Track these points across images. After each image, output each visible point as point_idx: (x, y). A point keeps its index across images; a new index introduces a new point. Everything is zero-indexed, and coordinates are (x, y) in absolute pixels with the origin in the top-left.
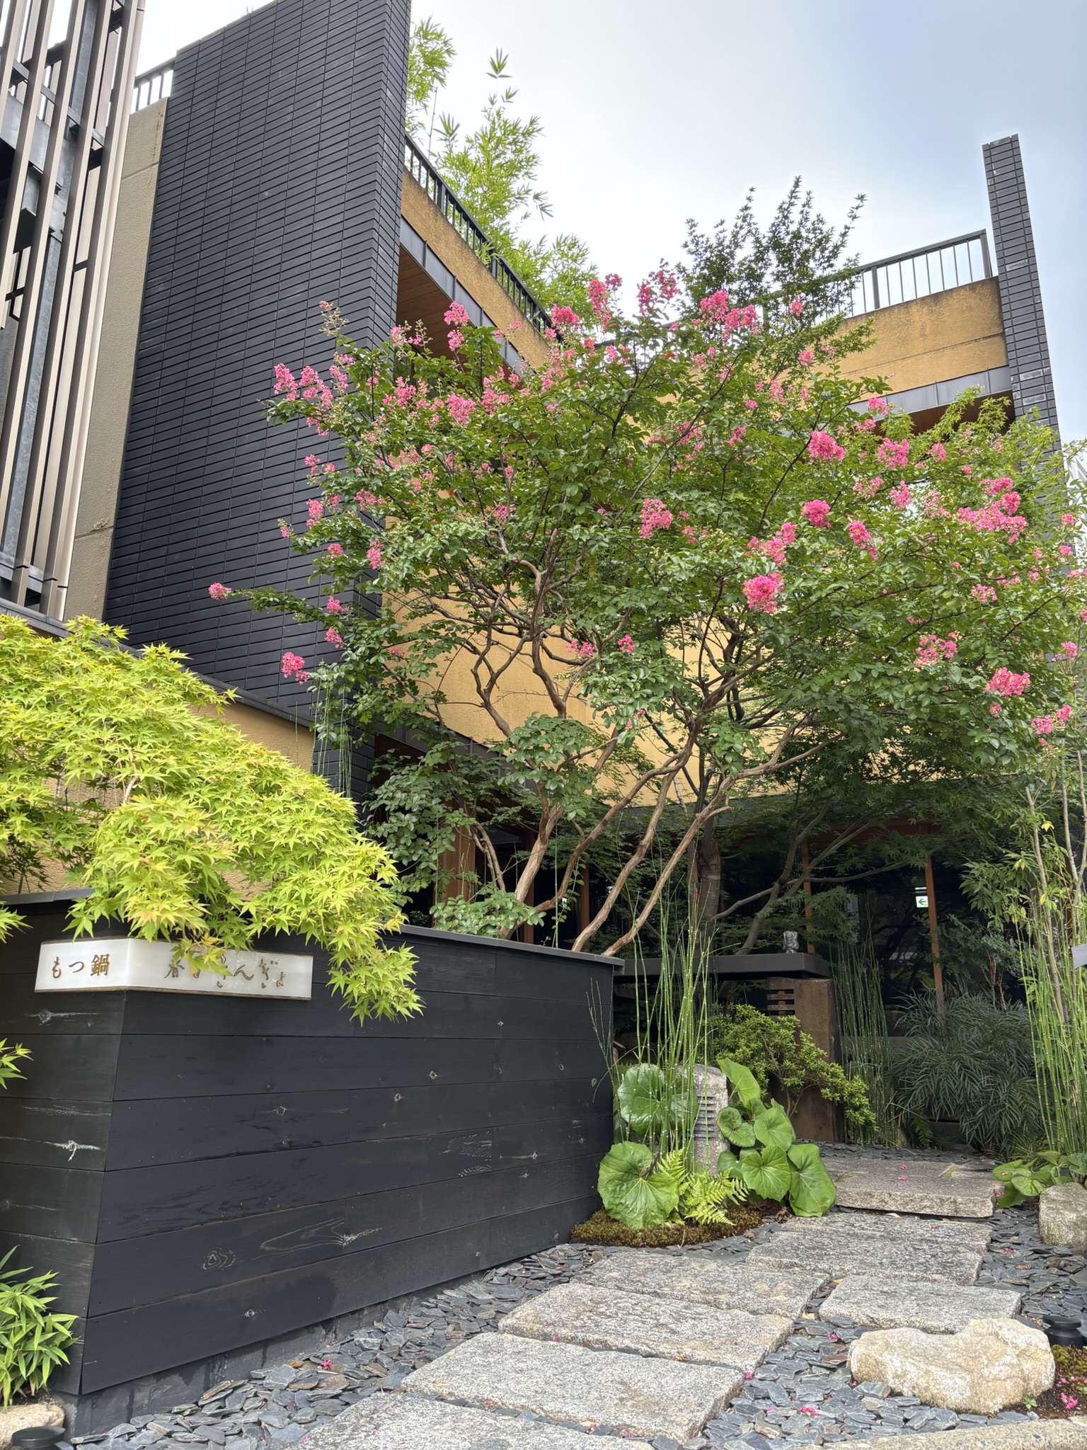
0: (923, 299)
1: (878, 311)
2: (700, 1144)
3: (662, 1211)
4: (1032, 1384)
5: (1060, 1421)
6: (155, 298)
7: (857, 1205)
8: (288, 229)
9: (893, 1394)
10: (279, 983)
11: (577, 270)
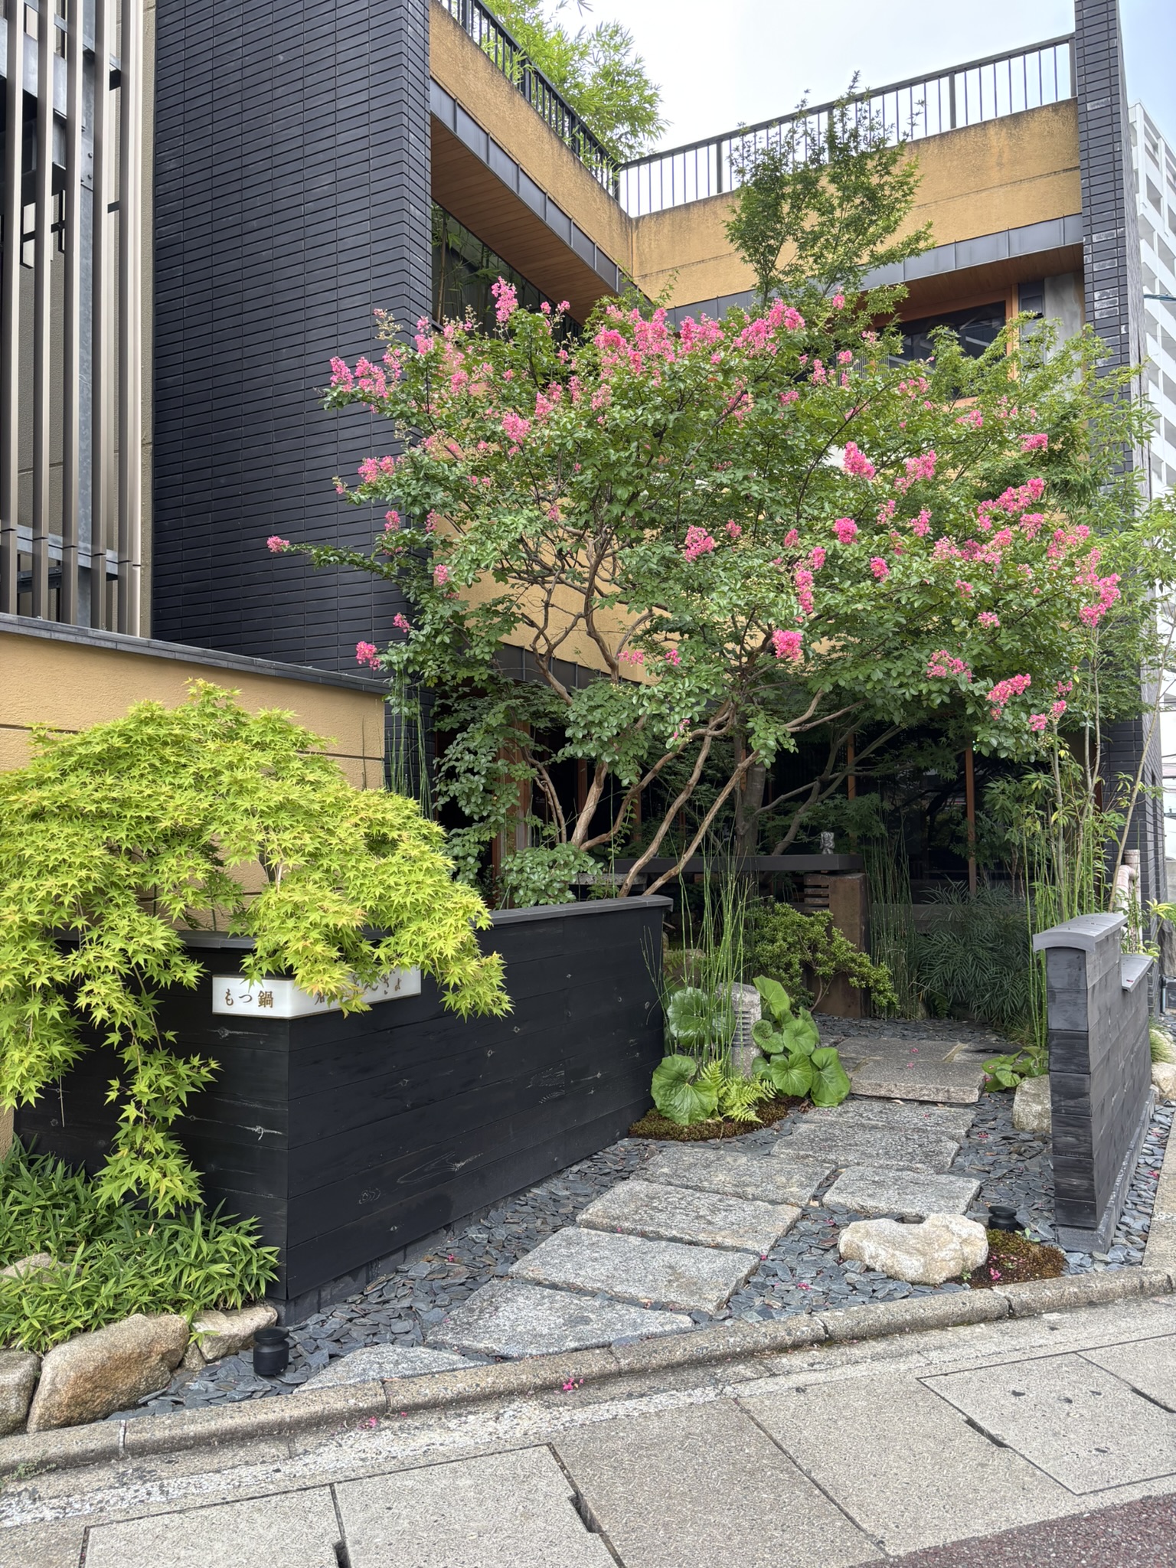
0: (1002, 119)
1: (955, 132)
2: (737, 1050)
3: (705, 1110)
4: (970, 1262)
5: (985, 1290)
6: (166, 177)
7: (868, 1093)
9: (869, 1269)
10: (397, 988)
11: (619, 63)
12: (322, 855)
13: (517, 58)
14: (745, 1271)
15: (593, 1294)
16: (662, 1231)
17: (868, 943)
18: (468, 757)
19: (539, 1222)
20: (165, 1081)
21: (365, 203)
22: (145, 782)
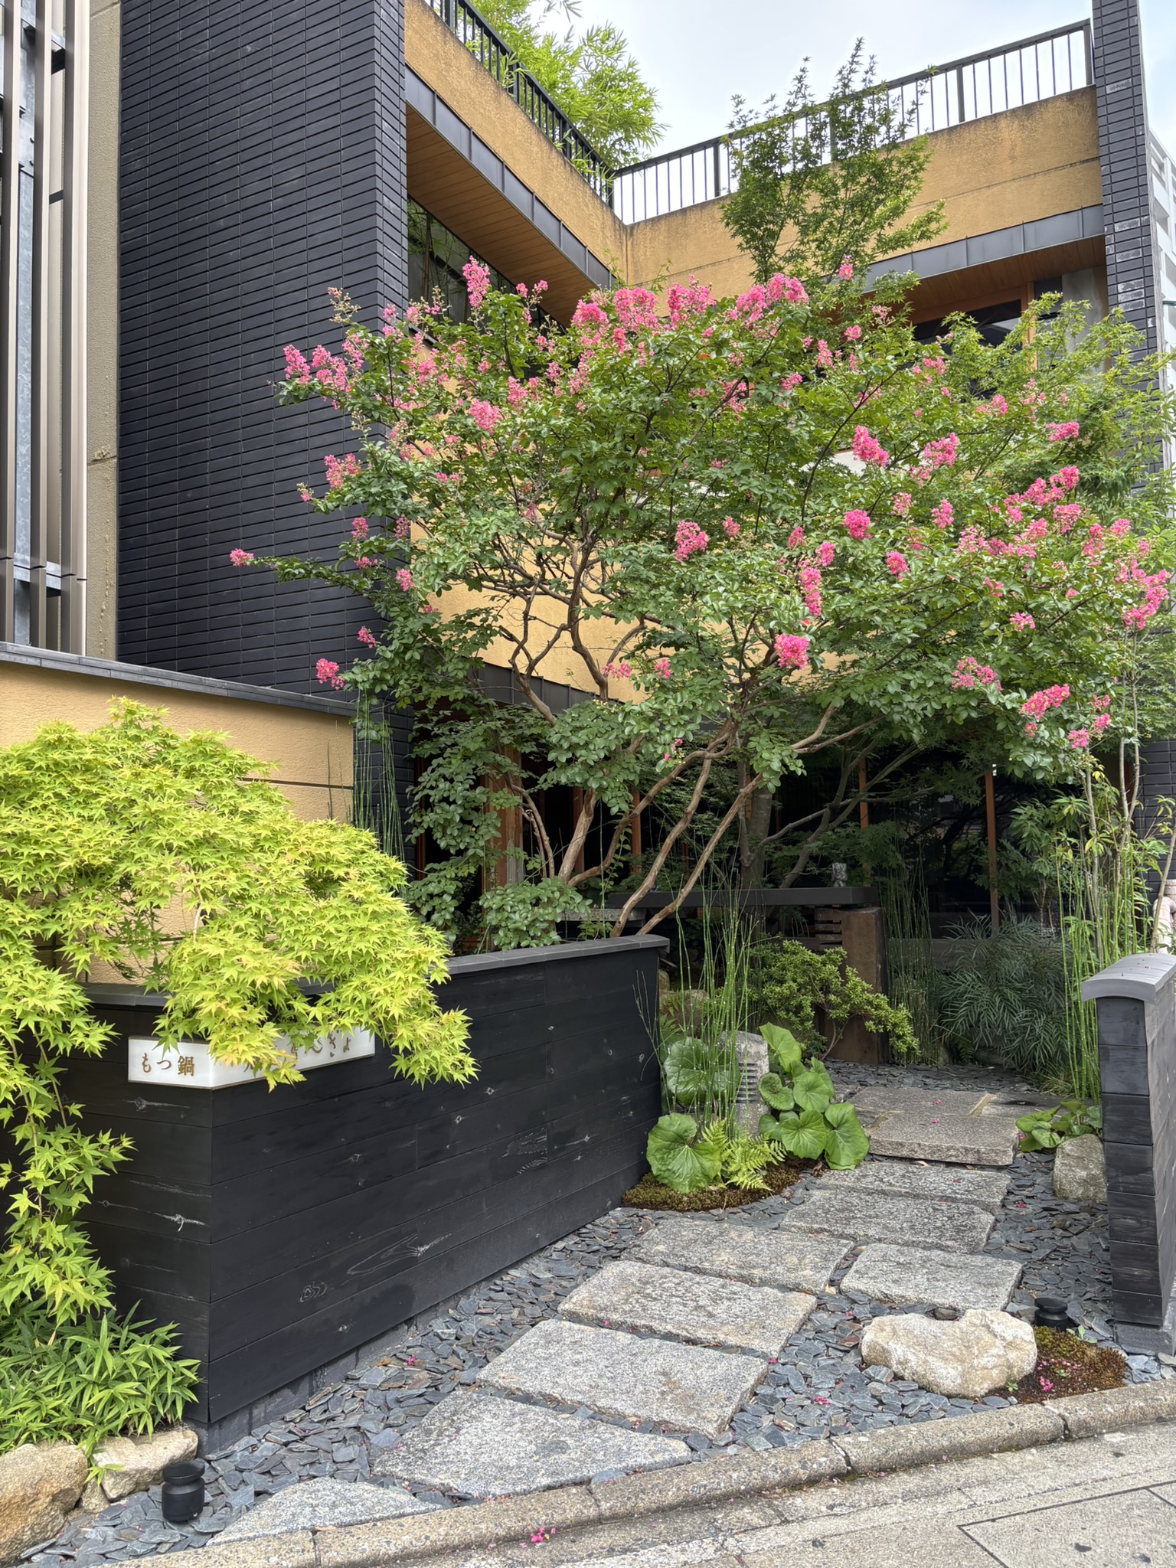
0: (1014, 111)
1: (964, 126)
2: (743, 1106)
3: (706, 1176)
4: (1015, 1370)
5: (1035, 1406)
9: (897, 1377)
10: (346, 1049)
11: (613, 68)
12: (250, 897)
14: (752, 1381)
15: (573, 1410)
16: (655, 1325)
17: (885, 985)
18: (443, 785)
19: (516, 1311)
20: (66, 1165)
21: (336, 196)
22: (47, 815)
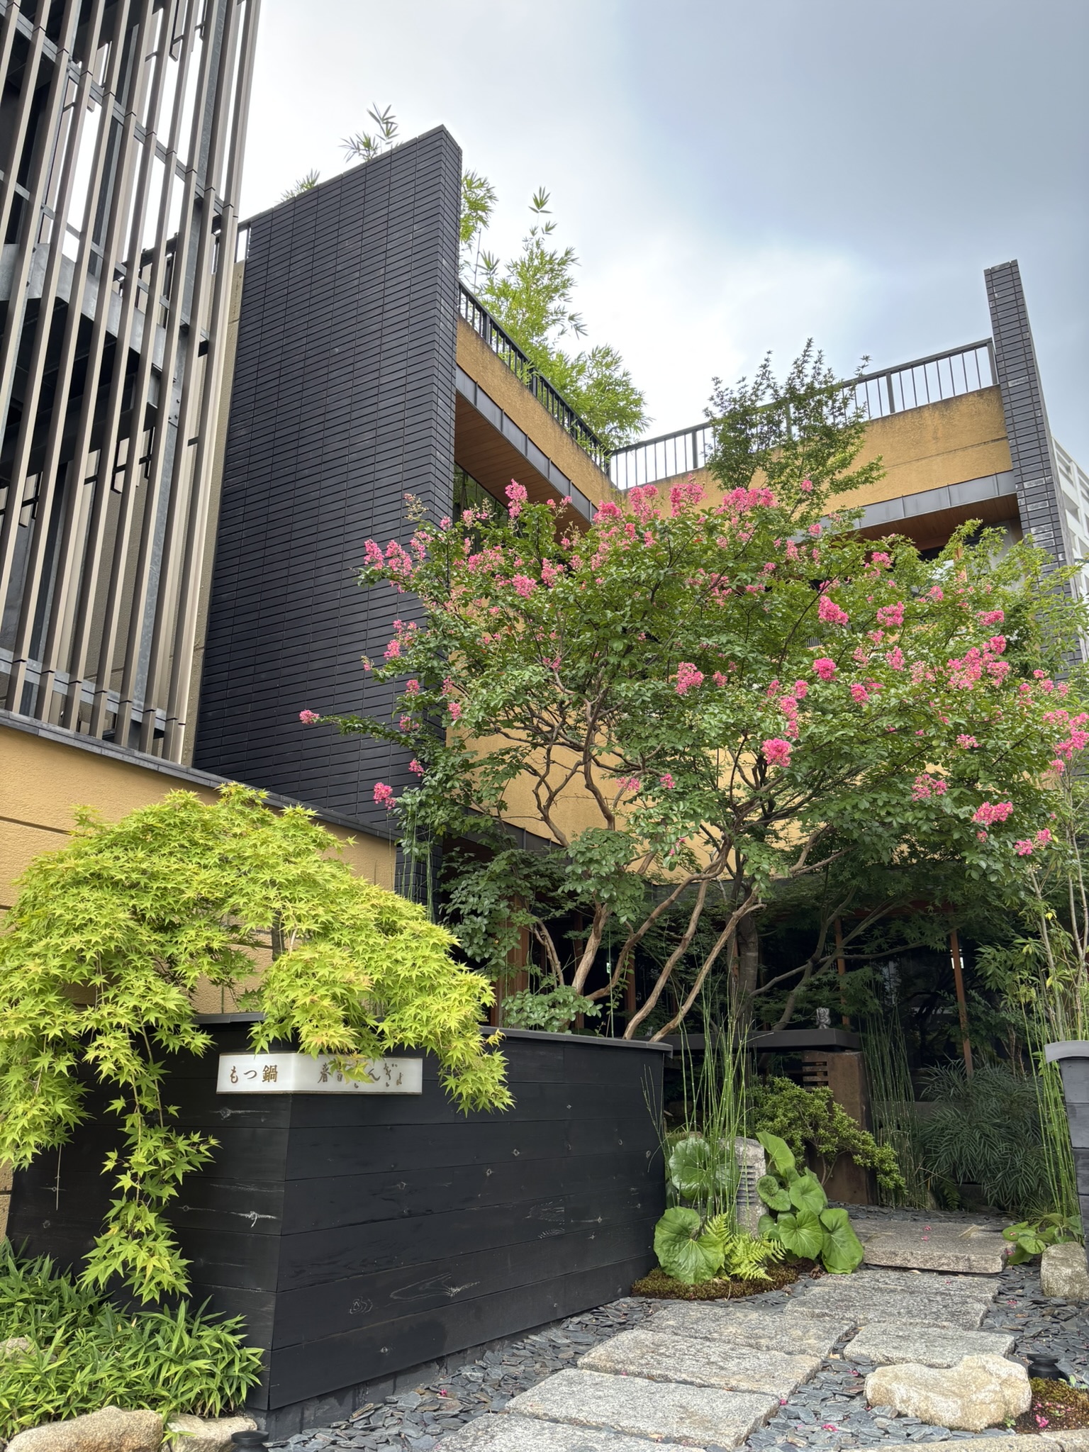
0: (935, 404)
1: (894, 416)
2: (743, 1208)
3: (711, 1268)
4: (1012, 1407)
5: (1032, 1435)
6: (237, 441)
7: (882, 1263)
8: (357, 382)
9: (900, 1415)
10: (399, 1082)
11: (610, 377)
12: (334, 929)
13: (527, 367)
14: (764, 1411)
15: (598, 1428)
16: (671, 1374)
17: (871, 1123)
18: (472, 900)
20: (164, 1155)
22: (173, 859)
